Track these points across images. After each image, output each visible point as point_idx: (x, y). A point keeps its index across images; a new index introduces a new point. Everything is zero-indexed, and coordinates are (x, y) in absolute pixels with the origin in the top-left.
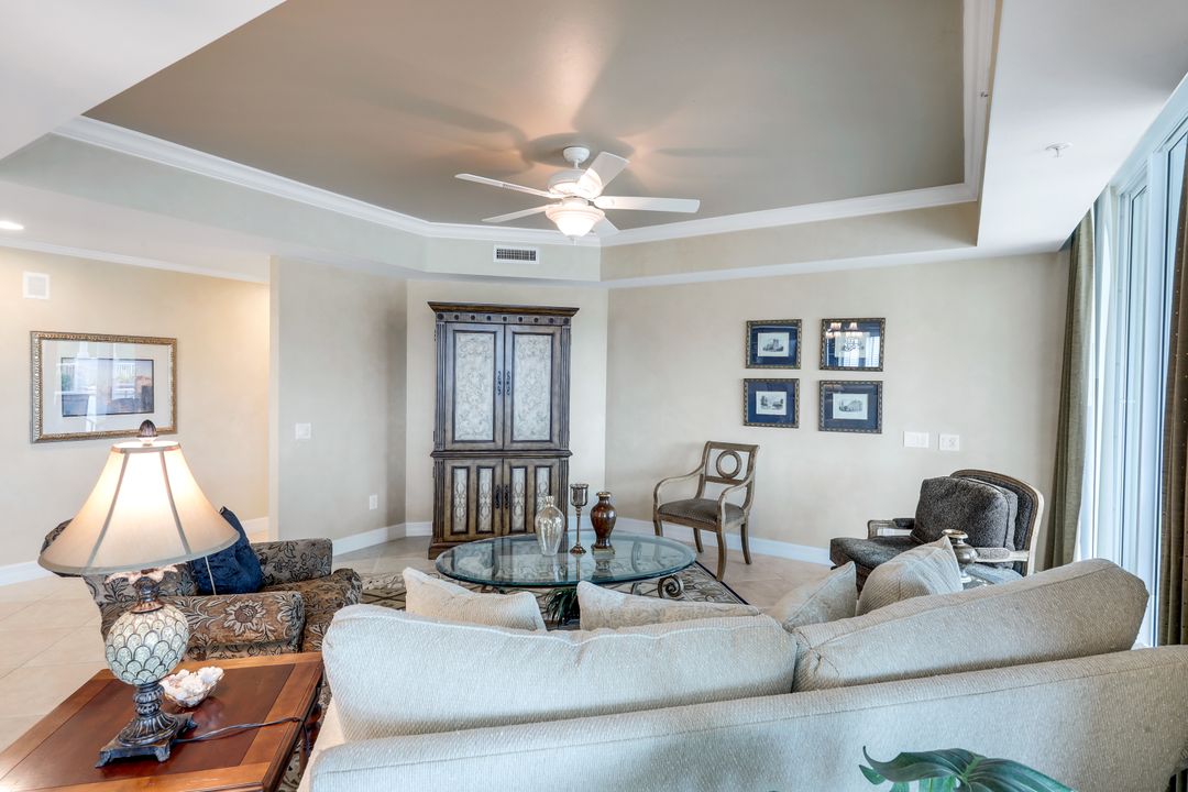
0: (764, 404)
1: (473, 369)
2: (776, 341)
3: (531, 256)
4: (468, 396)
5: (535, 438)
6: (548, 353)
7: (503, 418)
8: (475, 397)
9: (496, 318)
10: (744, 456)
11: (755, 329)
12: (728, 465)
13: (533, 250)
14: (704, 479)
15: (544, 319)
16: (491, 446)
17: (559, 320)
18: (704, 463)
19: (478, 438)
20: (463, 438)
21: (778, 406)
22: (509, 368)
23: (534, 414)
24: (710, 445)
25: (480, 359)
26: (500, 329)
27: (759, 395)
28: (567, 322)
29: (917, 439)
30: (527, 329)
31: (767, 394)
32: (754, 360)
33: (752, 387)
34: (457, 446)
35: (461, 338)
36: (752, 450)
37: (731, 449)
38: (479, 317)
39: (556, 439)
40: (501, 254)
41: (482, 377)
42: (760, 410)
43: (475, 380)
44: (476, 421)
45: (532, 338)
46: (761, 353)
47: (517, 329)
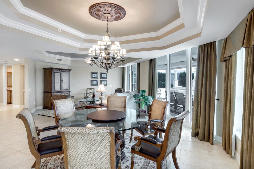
0: (94, 83)
1: (57, 78)
2: (95, 75)
3: (61, 60)
4: (57, 83)
5: (66, 89)
6: (67, 76)
7: (61, 86)
8: (58, 83)
9: (61, 70)
10: (93, 90)
11: (92, 73)
12: (91, 91)
13: (61, 59)
14: (87, 93)
15: (67, 71)
16: (60, 91)
17: (69, 71)
18: (87, 91)
19: (58, 89)
20: (56, 90)
21: (95, 83)
22: (62, 78)
23: (66, 85)
24: (87, 89)
25: (58, 77)
26: (61, 72)
27: (93, 82)
28: (70, 71)
29: (111, 86)
30: (65, 72)
31: (94, 82)
32: (92, 77)
33: (92, 81)
34: (55, 91)
35: (56, 73)
36: (94, 89)
37: (91, 89)
38: (58, 70)
39: (69, 89)
40: (58, 60)
41: (59, 80)
42: (93, 84)
43: (58, 80)
44: (58, 87)
45: (66, 74)
46: (93, 76)
47: (64, 72)
